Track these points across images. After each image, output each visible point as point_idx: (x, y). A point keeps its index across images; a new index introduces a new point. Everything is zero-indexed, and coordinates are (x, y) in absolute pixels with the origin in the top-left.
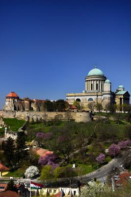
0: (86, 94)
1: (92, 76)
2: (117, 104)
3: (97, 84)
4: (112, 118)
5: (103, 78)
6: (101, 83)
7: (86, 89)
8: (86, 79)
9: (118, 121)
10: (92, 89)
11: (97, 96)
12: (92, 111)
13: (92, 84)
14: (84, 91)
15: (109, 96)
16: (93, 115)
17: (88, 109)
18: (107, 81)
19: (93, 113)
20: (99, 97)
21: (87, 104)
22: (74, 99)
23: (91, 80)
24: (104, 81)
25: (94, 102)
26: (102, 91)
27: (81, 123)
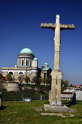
0: (17, 69)
1: (23, 54)
2: (42, 78)
3: (27, 61)
4: (36, 89)
5: (32, 57)
6: (30, 60)
7: (18, 64)
8: (19, 56)
9: (41, 91)
10: (22, 65)
11: (27, 70)
12: (21, 83)
13: (23, 61)
14: (16, 66)
15: (36, 71)
16: (22, 86)
17: (18, 81)
18: (35, 59)
19: (22, 84)
20: (28, 71)
21: (18, 76)
22: (8, 72)
23: (23, 58)
24: (33, 58)
25: (24, 76)
26: (31, 66)
27: (11, 92)
